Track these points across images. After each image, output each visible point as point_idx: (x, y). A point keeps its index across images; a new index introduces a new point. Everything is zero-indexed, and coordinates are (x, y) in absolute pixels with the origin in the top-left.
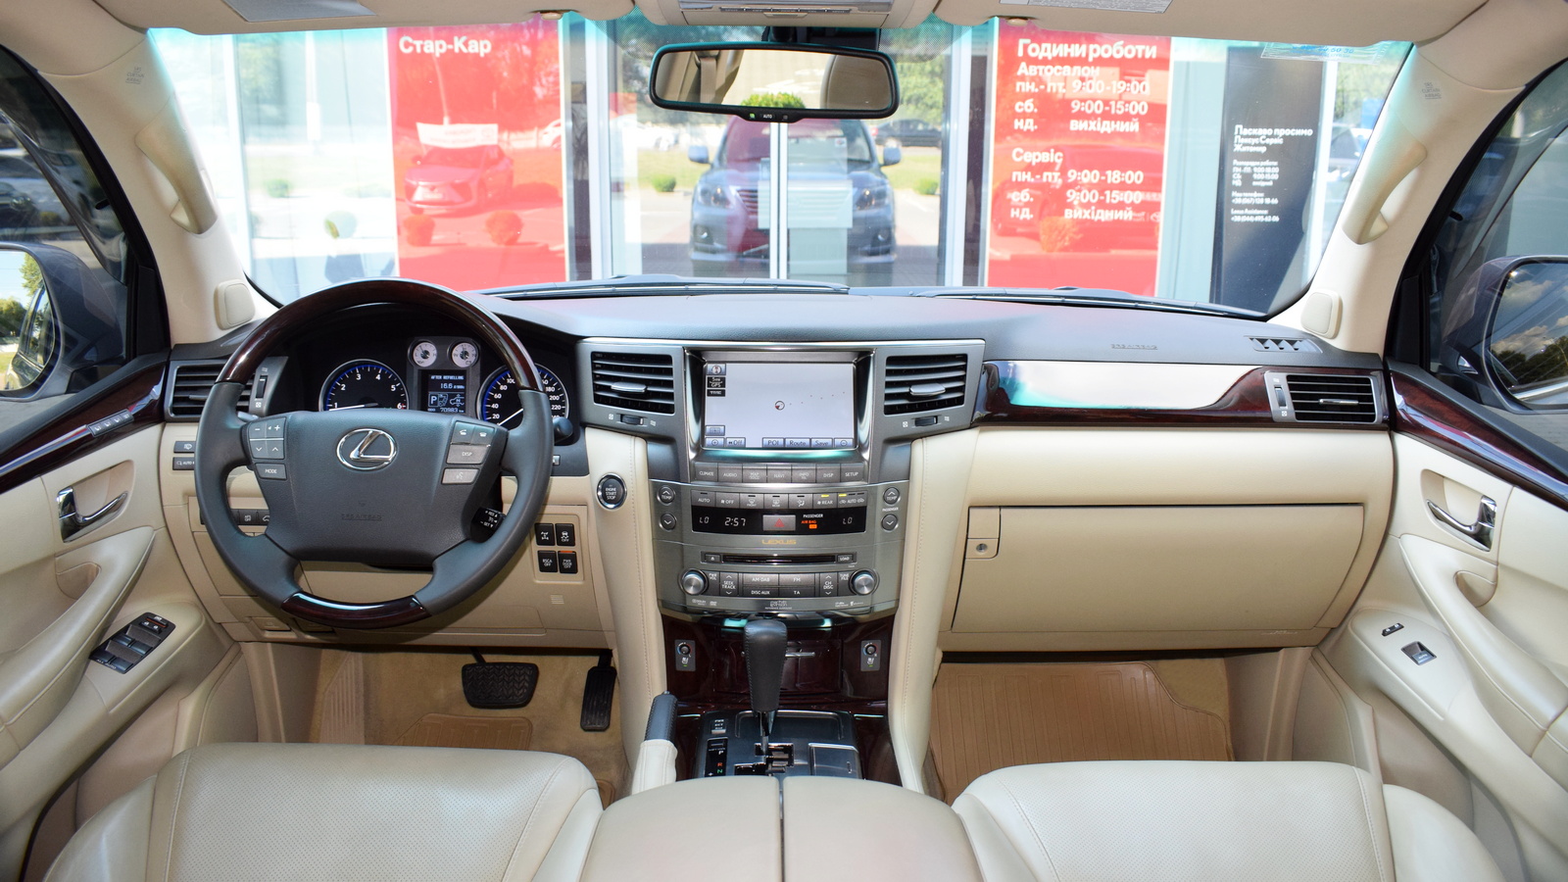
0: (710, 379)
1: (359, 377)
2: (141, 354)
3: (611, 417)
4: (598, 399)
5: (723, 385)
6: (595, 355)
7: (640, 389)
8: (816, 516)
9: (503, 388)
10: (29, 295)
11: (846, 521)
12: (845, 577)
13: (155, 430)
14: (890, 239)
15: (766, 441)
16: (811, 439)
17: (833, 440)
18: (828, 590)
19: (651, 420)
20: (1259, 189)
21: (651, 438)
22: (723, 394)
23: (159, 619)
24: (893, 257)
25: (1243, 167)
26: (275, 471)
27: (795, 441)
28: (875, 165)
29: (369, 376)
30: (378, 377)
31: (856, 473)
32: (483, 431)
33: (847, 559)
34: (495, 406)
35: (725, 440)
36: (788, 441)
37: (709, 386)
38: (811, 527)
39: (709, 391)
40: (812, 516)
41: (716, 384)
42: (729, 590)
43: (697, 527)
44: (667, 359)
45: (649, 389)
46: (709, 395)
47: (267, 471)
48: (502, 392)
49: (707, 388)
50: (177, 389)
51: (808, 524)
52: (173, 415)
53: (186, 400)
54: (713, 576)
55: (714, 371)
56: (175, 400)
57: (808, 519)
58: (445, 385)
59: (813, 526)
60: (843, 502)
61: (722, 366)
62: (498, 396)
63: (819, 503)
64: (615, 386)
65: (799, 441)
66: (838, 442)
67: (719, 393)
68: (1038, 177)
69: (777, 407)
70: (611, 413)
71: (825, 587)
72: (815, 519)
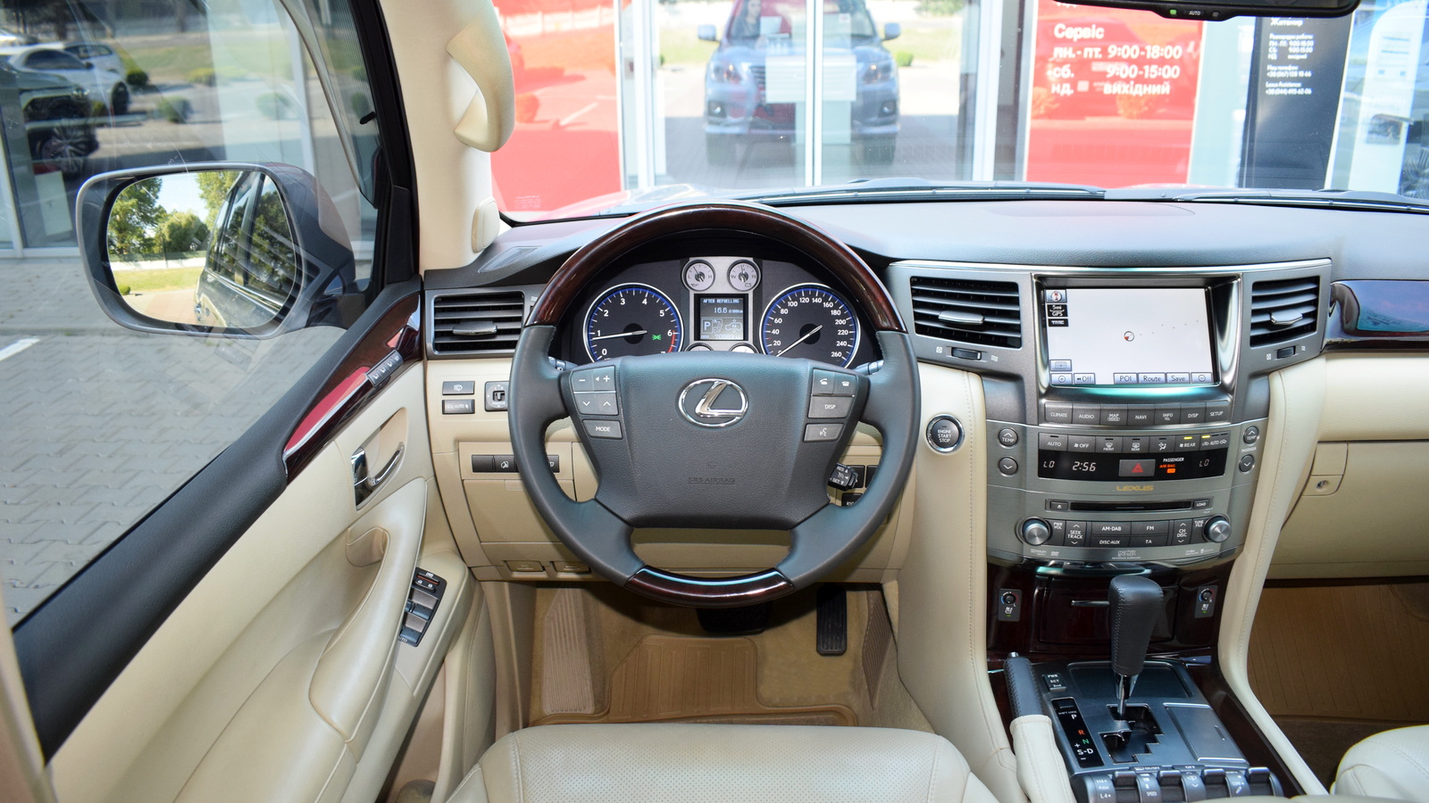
0: (1050, 307)
1: (623, 302)
2: (389, 283)
3: (939, 350)
4: (920, 329)
5: (1065, 314)
6: (916, 281)
7: (978, 319)
8: (1176, 460)
9: (784, 311)
10: (206, 208)
11: (1202, 464)
12: (1199, 524)
13: (417, 369)
14: (894, 111)
15: (1118, 377)
16: (1166, 374)
17: (1190, 374)
18: (1180, 539)
19: (994, 356)
20: (1294, 62)
21: (985, 374)
22: (1066, 324)
23: (431, 576)
24: (897, 128)
25: (1279, 41)
26: (608, 429)
27: (1149, 376)
28: (877, 39)
29: (634, 301)
30: (645, 302)
31: (1221, 413)
32: (846, 380)
33: (1204, 504)
34: (776, 332)
35: (1073, 376)
36: (1141, 376)
37: (1050, 314)
38: (1170, 471)
39: (1050, 320)
40: (1172, 460)
41: (1057, 313)
42: (1075, 540)
43: (1043, 473)
44: (1013, 287)
45: (987, 320)
46: (1051, 325)
47: (600, 428)
48: (783, 316)
49: (1048, 318)
50: (437, 323)
51: (1167, 468)
52: (436, 353)
53: (450, 334)
54: (1058, 525)
55: (1054, 298)
56: (437, 335)
57: (1167, 463)
58: (719, 309)
59: (1171, 471)
60: (1206, 444)
61: (1062, 292)
62: (778, 321)
63: (1181, 445)
64: (944, 316)
65: (1153, 376)
66: (1195, 377)
67: (1061, 322)
68: (1079, 53)
69: (1127, 338)
70: (940, 346)
71: (1179, 535)
72: (1175, 463)
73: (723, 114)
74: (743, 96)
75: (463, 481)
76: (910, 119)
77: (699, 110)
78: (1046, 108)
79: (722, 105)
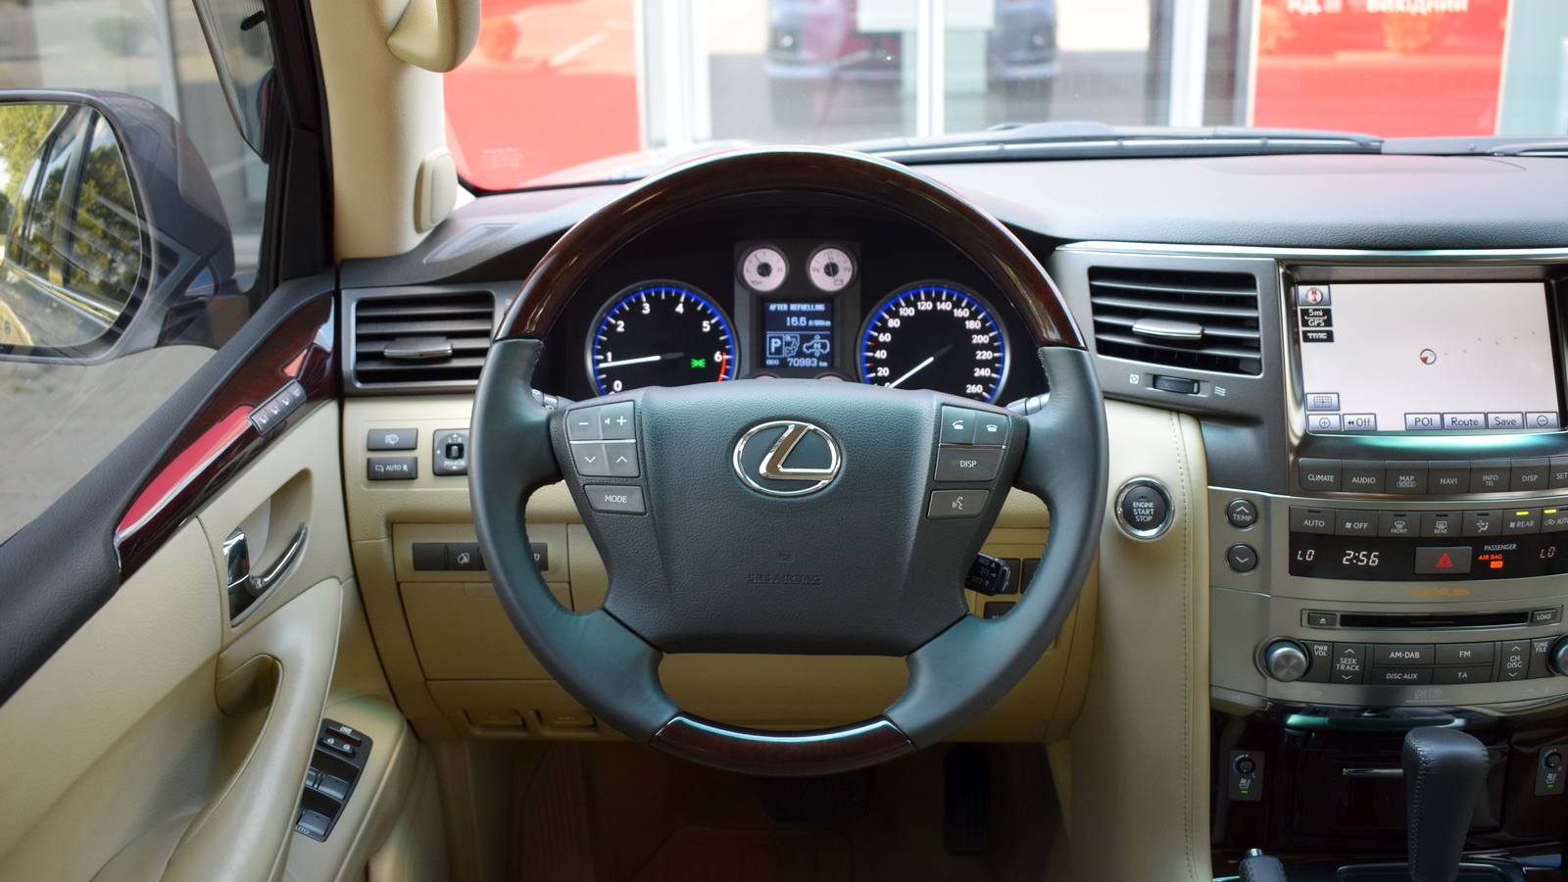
0: (1305, 312)
1: (647, 309)
2: (286, 279)
3: (1134, 379)
4: (1104, 348)
5: (1328, 323)
6: (1095, 273)
7: (1192, 331)
8: (1505, 547)
9: (894, 323)
11: (1545, 554)
12: (1541, 647)
13: (328, 411)
14: (1051, 43)
15: (1411, 419)
16: (1486, 415)
17: (1524, 415)
18: (1513, 670)
19: (1215, 387)
21: (1203, 415)
22: (1330, 338)
23: (347, 731)
26: (623, 499)
27: (1460, 417)
29: (663, 307)
30: (680, 309)
32: (992, 422)
33: (1548, 617)
34: (881, 354)
35: (1342, 418)
36: (1448, 419)
37: (1305, 323)
38: (1494, 565)
39: (1305, 333)
40: (1498, 548)
41: (1316, 321)
42: (1347, 673)
43: (1297, 569)
44: (1246, 280)
45: (1209, 331)
46: (1307, 339)
47: (610, 498)
48: (892, 331)
49: (1301, 329)
50: (360, 339)
51: (1490, 561)
52: (358, 385)
53: (379, 357)
54: (1321, 651)
55: (1311, 298)
56: (361, 357)
57: (1490, 553)
58: (794, 319)
59: (1496, 565)
60: (1551, 522)
61: (1324, 289)
62: (886, 338)
63: (1512, 525)
64: (1141, 326)
65: (1466, 418)
66: (1532, 418)
67: (1323, 336)
69: (1424, 360)
70: (1133, 373)
71: (1510, 665)
72: (1503, 552)
73: (794, 48)
74: (824, 20)
75: (398, 584)
76: (1074, 57)
77: (756, 42)
78: (1279, 39)
79: (792, 32)
